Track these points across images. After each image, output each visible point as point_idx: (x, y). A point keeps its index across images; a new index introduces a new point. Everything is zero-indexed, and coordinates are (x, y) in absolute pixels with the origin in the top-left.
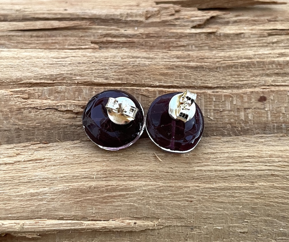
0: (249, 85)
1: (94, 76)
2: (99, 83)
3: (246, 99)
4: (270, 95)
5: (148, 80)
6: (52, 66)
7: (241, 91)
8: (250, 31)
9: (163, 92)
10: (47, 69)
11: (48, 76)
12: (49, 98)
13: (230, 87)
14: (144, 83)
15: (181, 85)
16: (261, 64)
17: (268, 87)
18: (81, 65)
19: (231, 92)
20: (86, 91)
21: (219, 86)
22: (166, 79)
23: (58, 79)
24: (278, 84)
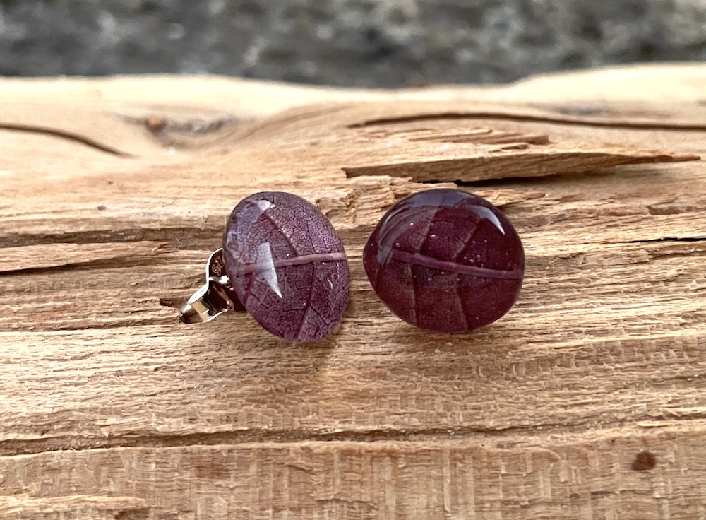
0: (605, 417)
1: (155, 413)
2: (171, 434)
3: (595, 464)
4: (664, 449)
5: (310, 417)
6: (43, 385)
7: (580, 438)
8: (601, 247)
9: (351, 455)
10: (27, 398)
11: (29, 418)
12: (24, 488)
13: (547, 428)
14: (299, 425)
15: (407, 427)
16: (636, 349)
17: (658, 423)
18: (122, 379)
19: (552, 443)
20: (131, 462)
21: (516, 424)
22: (363, 411)
23: (55, 427)
24: (688, 411)
